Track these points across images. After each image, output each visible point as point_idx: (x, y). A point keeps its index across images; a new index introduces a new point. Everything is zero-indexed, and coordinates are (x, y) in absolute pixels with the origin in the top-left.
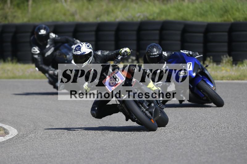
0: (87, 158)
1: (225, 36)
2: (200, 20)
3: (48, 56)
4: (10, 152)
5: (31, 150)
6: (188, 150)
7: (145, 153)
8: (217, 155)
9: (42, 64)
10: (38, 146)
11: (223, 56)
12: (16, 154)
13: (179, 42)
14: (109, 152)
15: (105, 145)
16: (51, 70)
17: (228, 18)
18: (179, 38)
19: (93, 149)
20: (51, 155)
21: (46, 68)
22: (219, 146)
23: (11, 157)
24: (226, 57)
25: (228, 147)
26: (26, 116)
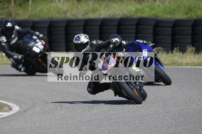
0: (76, 129)
1: (189, 30)
2: (169, 16)
3: (13, 44)
4: (13, 125)
5: (30, 123)
6: (158, 123)
7: (123, 126)
8: (182, 127)
9: (8, 50)
10: (35, 120)
11: (188, 46)
12: (18, 126)
13: (152, 35)
14: (94, 124)
15: (91, 119)
16: (16, 55)
17: (191, 15)
18: (151, 31)
19: (81, 123)
20: (46, 127)
21: (12, 53)
22: (184, 120)
23: (14, 128)
24: (190, 47)
25: (192, 121)
26: (26, 95)
